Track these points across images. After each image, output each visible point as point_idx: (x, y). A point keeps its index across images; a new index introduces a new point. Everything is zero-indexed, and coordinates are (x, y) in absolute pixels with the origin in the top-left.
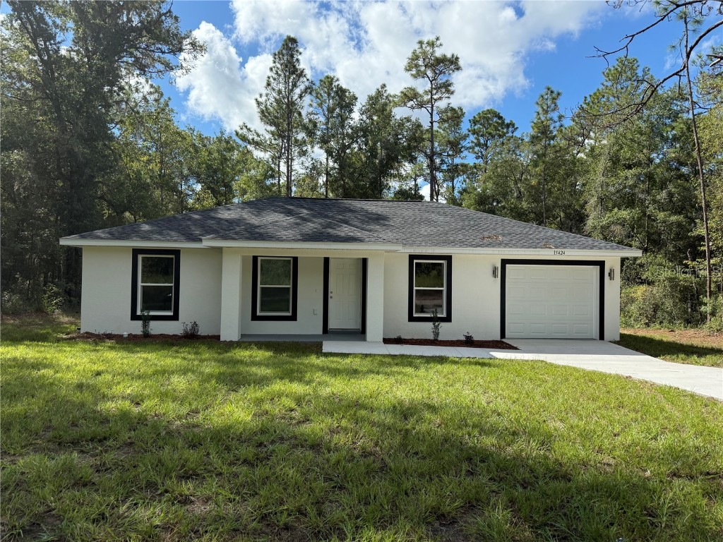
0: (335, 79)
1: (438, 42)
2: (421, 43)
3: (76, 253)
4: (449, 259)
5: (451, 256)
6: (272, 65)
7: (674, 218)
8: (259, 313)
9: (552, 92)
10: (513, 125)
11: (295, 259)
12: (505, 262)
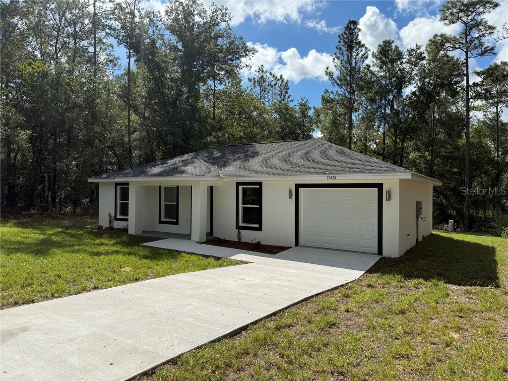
3: (97, 186)
5: (262, 182)
8: (163, 219)
11: (178, 187)
12: (298, 186)
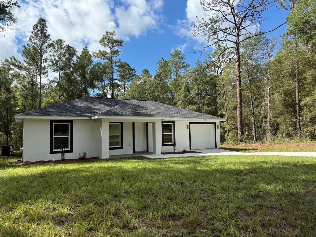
0: (64, 41)
1: (114, 34)
2: (107, 32)
4: (174, 122)
6: (32, 30)
7: (209, 109)
9: (163, 60)
10: (134, 70)
11: (122, 123)
12: (190, 123)
